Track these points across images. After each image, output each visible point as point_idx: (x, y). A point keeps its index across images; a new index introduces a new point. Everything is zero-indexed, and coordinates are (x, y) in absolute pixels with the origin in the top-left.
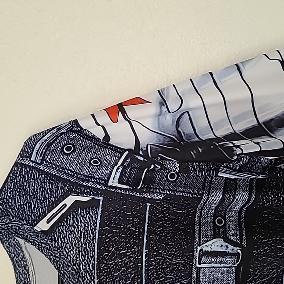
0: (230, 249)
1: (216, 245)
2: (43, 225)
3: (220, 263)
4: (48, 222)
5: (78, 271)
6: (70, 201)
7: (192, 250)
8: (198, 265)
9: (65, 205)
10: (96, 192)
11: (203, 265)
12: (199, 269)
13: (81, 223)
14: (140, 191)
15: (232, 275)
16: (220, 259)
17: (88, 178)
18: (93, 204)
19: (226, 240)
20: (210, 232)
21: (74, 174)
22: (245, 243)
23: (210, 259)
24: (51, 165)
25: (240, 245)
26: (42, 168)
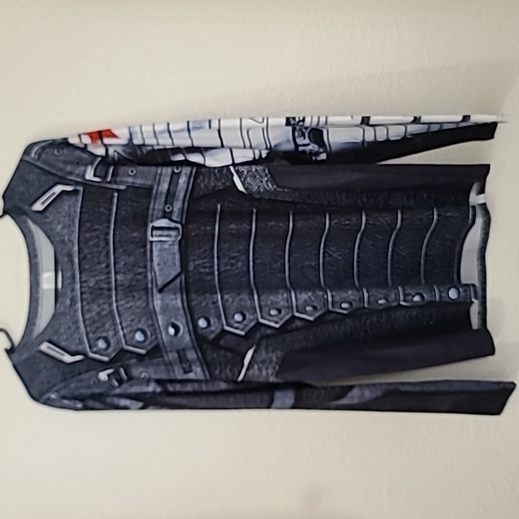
0: (173, 225)
1: (164, 223)
2: (38, 206)
3: (167, 236)
4: (43, 203)
5: (63, 241)
6: (58, 189)
7: (146, 225)
8: (151, 239)
9: (54, 194)
10: (77, 183)
11: (155, 239)
12: (151, 242)
13: (66, 204)
14: (110, 182)
15: (176, 247)
16: (166, 233)
17: (71, 173)
18: (75, 192)
19: (171, 220)
20: (161, 214)
21: (61, 170)
22: (184, 221)
23: (160, 232)
24: (44, 162)
25: (180, 223)
26: (38, 164)
